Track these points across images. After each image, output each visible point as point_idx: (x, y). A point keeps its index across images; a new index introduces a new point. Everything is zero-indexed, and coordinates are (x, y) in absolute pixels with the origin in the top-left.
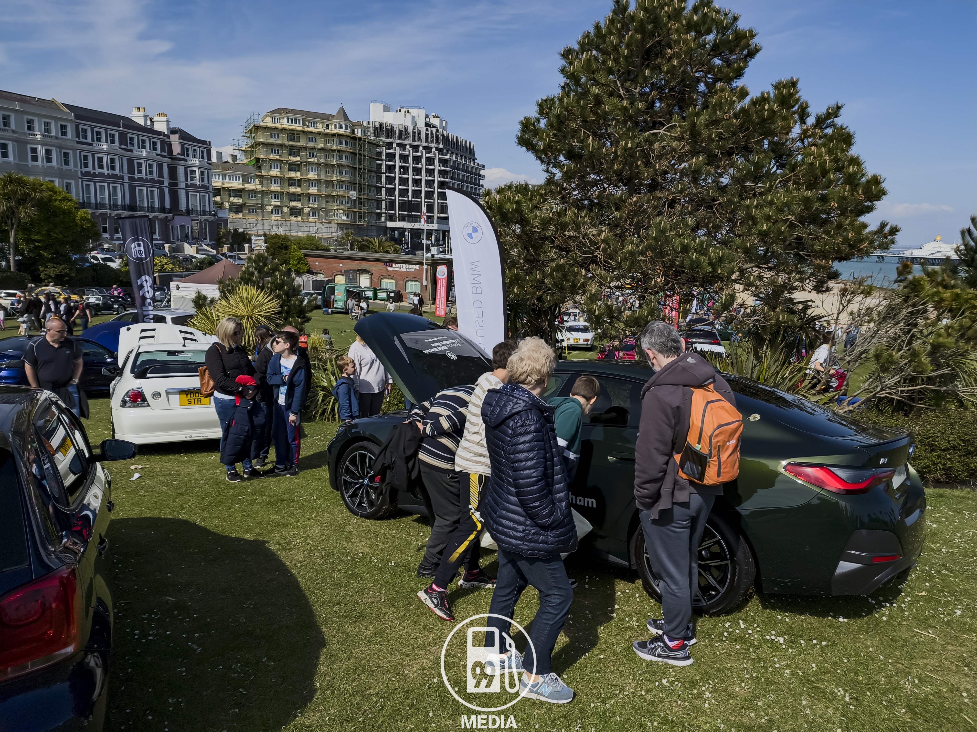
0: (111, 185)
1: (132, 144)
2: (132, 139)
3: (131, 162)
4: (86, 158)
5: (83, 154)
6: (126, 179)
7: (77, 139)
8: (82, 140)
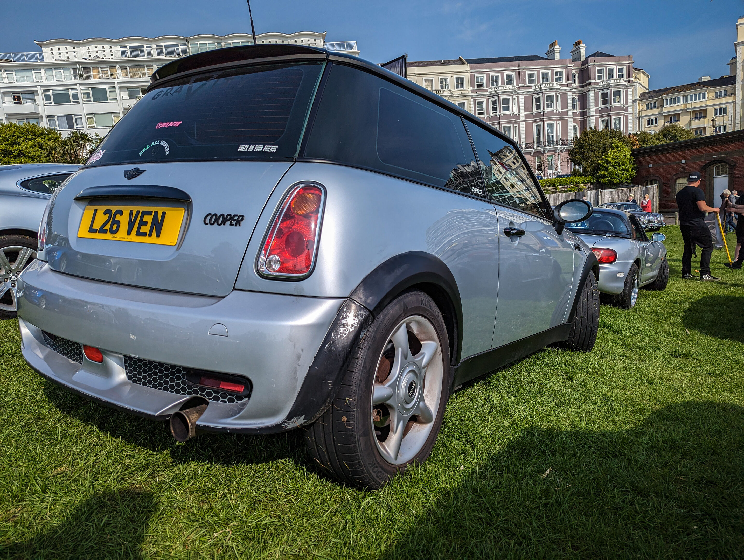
1: (531, 81)
2: (531, 75)
3: (528, 98)
4: (481, 104)
5: (477, 101)
6: (522, 118)
7: (472, 88)
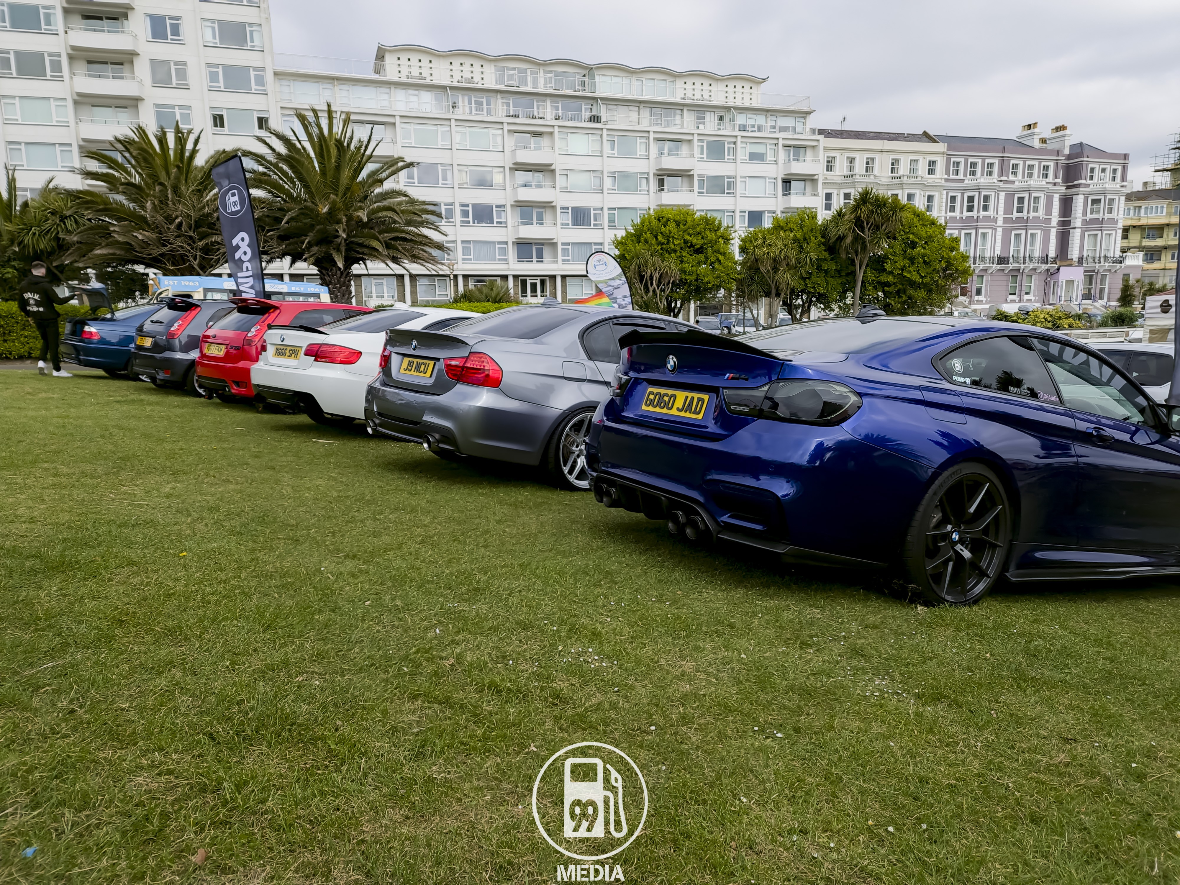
0: (980, 231)
1: (1015, 174)
2: (1015, 166)
3: (1010, 197)
4: (953, 199)
5: (950, 194)
6: (1000, 222)
7: (946, 177)
8: (952, 177)
